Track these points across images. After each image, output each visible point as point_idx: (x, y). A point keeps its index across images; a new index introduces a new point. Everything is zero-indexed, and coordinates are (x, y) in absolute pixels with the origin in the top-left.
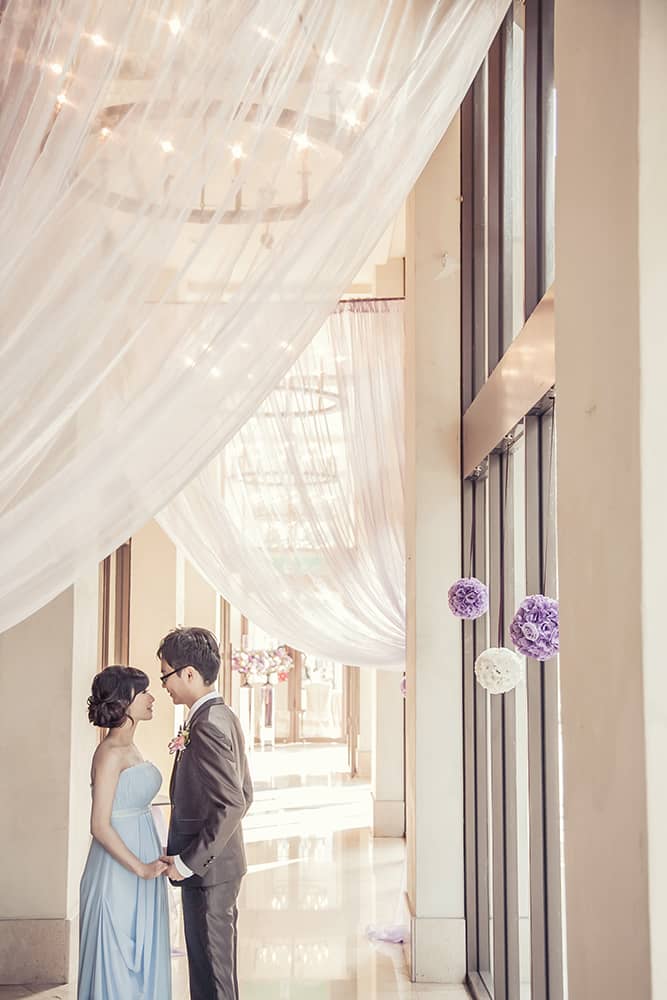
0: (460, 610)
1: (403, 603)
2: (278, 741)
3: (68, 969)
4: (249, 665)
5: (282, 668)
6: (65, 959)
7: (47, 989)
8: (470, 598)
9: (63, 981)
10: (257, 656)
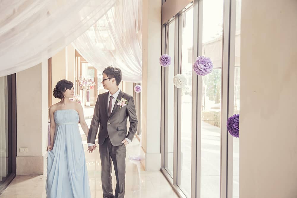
0: (163, 64)
1: (141, 63)
2: (91, 105)
3: (43, 170)
4: (83, 84)
5: (92, 85)
6: (42, 167)
7: (37, 176)
8: (166, 60)
9: (42, 174)
10: (85, 81)
